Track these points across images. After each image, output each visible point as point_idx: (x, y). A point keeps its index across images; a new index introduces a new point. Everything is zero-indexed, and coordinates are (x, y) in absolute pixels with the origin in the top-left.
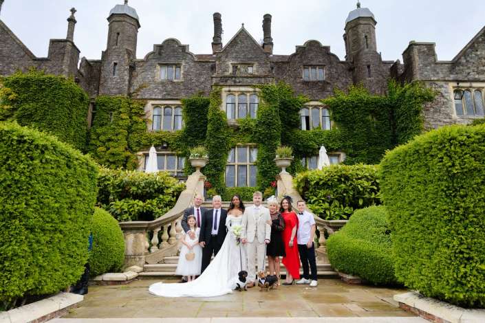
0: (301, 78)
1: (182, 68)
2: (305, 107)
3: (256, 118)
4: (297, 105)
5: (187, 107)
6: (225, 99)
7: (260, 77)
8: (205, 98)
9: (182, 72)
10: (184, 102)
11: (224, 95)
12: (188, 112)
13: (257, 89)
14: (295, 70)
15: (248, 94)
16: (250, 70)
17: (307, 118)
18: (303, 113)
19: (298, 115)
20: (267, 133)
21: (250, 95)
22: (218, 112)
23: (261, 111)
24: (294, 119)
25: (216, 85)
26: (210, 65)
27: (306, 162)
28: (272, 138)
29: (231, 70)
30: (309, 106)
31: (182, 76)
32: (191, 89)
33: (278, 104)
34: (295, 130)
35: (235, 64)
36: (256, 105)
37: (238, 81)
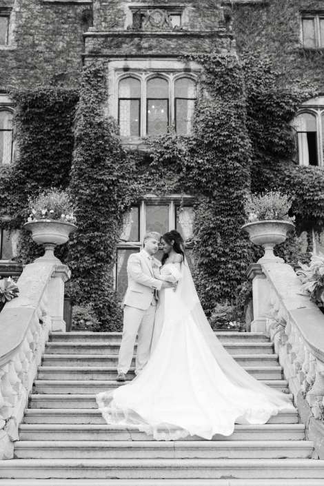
0: (297, 41)
1: (13, 18)
2: (307, 110)
3: (189, 132)
4: (287, 103)
5: (24, 108)
6: (116, 88)
7: (198, 36)
8: (66, 88)
9: (13, 27)
10: (17, 97)
11: (113, 78)
12: (25, 122)
13: (193, 65)
14: (281, 23)
15: (171, 77)
16: (175, 21)
17: (312, 137)
18: (301, 124)
19: (289, 128)
20: (218, 171)
21: (177, 79)
22: (98, 120)
23: (202, 117)
24: (281, 138)
25: (95, 54)
26: (80, 10)
27: (309, 242)
28: (230, 181)
29: (129, 21)
30: (316, 107)
31: (12, 37)
32: (34, 68)
33: (242, 100)
34: (282, 165)
35: (139, 8)
36: (191, 104)
37: (146, 45)
